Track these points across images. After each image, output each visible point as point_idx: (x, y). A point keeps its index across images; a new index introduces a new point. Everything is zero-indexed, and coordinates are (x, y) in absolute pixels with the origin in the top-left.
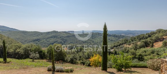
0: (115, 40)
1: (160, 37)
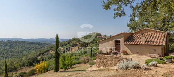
0: (39, 48)
1: (75, 44)
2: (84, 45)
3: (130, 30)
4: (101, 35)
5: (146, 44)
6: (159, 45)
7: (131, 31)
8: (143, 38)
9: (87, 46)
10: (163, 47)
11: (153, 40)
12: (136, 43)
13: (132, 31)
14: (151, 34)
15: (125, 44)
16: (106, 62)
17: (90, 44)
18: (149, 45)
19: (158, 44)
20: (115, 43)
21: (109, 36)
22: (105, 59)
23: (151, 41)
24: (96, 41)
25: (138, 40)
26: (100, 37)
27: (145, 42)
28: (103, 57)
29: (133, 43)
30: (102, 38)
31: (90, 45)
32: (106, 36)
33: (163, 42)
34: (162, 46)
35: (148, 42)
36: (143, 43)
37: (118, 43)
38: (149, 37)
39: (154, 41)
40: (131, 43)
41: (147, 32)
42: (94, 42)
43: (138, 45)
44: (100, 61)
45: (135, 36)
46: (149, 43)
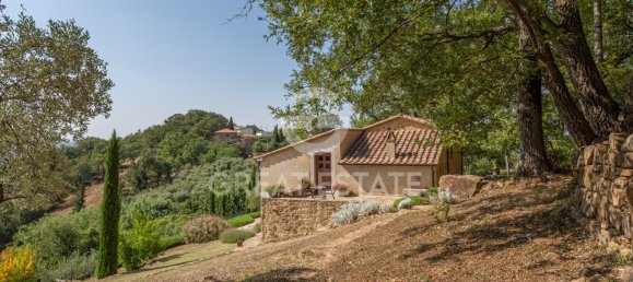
1: (94, 169)
2: (151, 173)
3: (357, 112)
4: (232, 126)
5: (398, 161)
6: (425, 165)
7: (358, 116)
8: (391, 145)
9: (163, 176)
10: (435, 169)
11: (415, 150)
12: (374, 160)
13: (361, 118)
14: (412, 131)
15: (343, 164)
16: (297, 217)
17: (178, 168)
18: (406, 165)
19: (424, 161)
20: (316, 162)
21: (271, 129)
22: (292, 209)
23: (410, 155)
24: (211, 153)
25: (378, 152)
26: (228, 135)
27: (397, 156)
28: (285, 204)
29: (367, 160)
30: (236, 137)
31: (182, 173)
32: (255, 129)
33: (435, 157)
34: (432, 166)
35: (404, 155)
36: (392, 160)
37: (324, 162)
38: (407, 143)
39: (416, 155)
40: (361, 161)
41: (403, 127)
42: (203, 157)
43: (380, 164)
44: (277, 218)
45: (371, 137)
46: (406, 159)
